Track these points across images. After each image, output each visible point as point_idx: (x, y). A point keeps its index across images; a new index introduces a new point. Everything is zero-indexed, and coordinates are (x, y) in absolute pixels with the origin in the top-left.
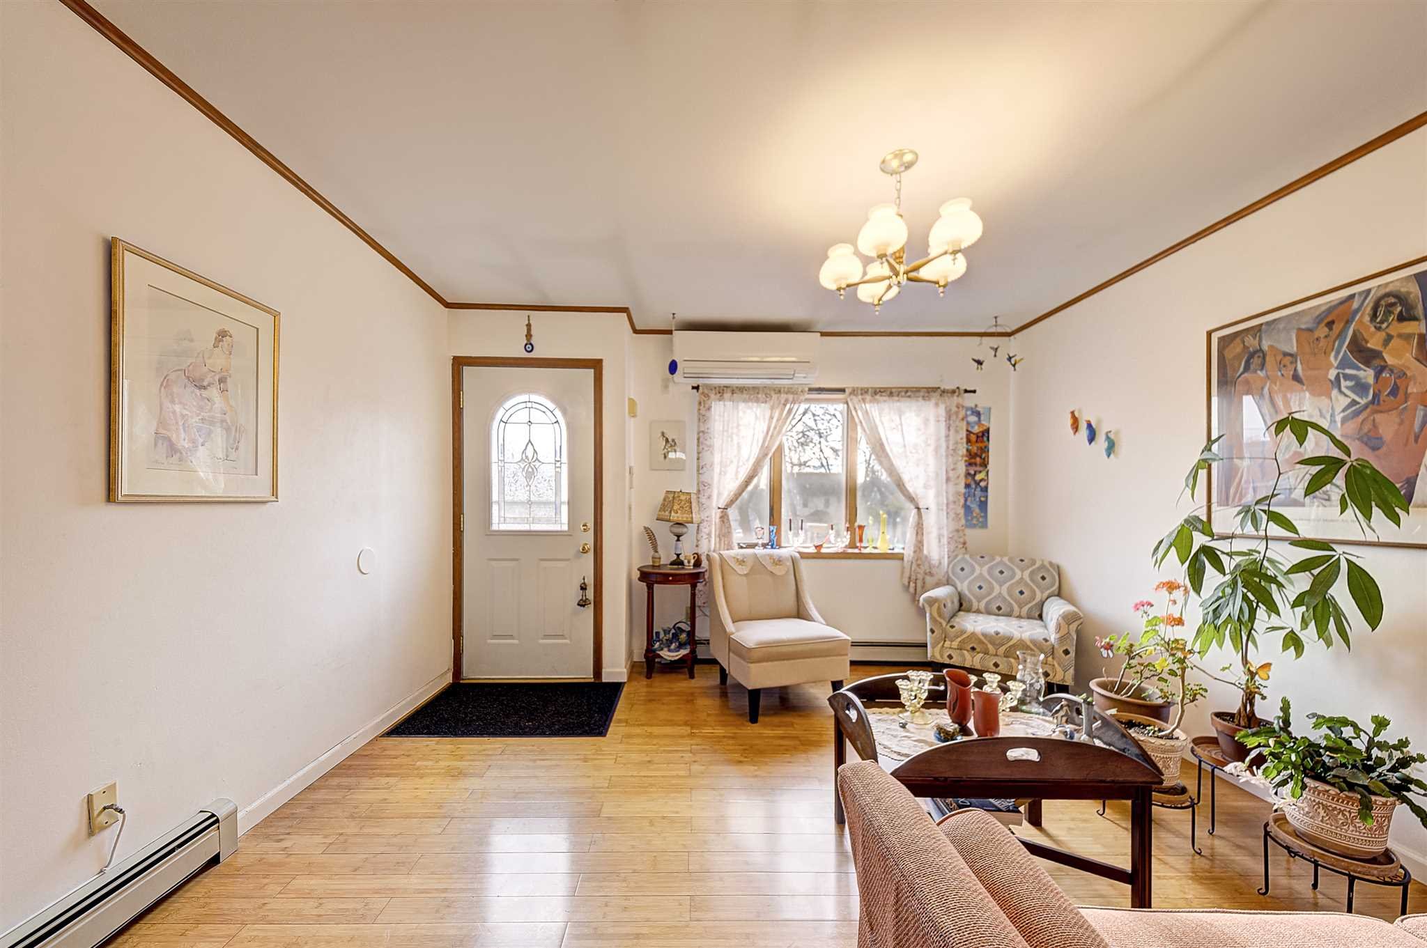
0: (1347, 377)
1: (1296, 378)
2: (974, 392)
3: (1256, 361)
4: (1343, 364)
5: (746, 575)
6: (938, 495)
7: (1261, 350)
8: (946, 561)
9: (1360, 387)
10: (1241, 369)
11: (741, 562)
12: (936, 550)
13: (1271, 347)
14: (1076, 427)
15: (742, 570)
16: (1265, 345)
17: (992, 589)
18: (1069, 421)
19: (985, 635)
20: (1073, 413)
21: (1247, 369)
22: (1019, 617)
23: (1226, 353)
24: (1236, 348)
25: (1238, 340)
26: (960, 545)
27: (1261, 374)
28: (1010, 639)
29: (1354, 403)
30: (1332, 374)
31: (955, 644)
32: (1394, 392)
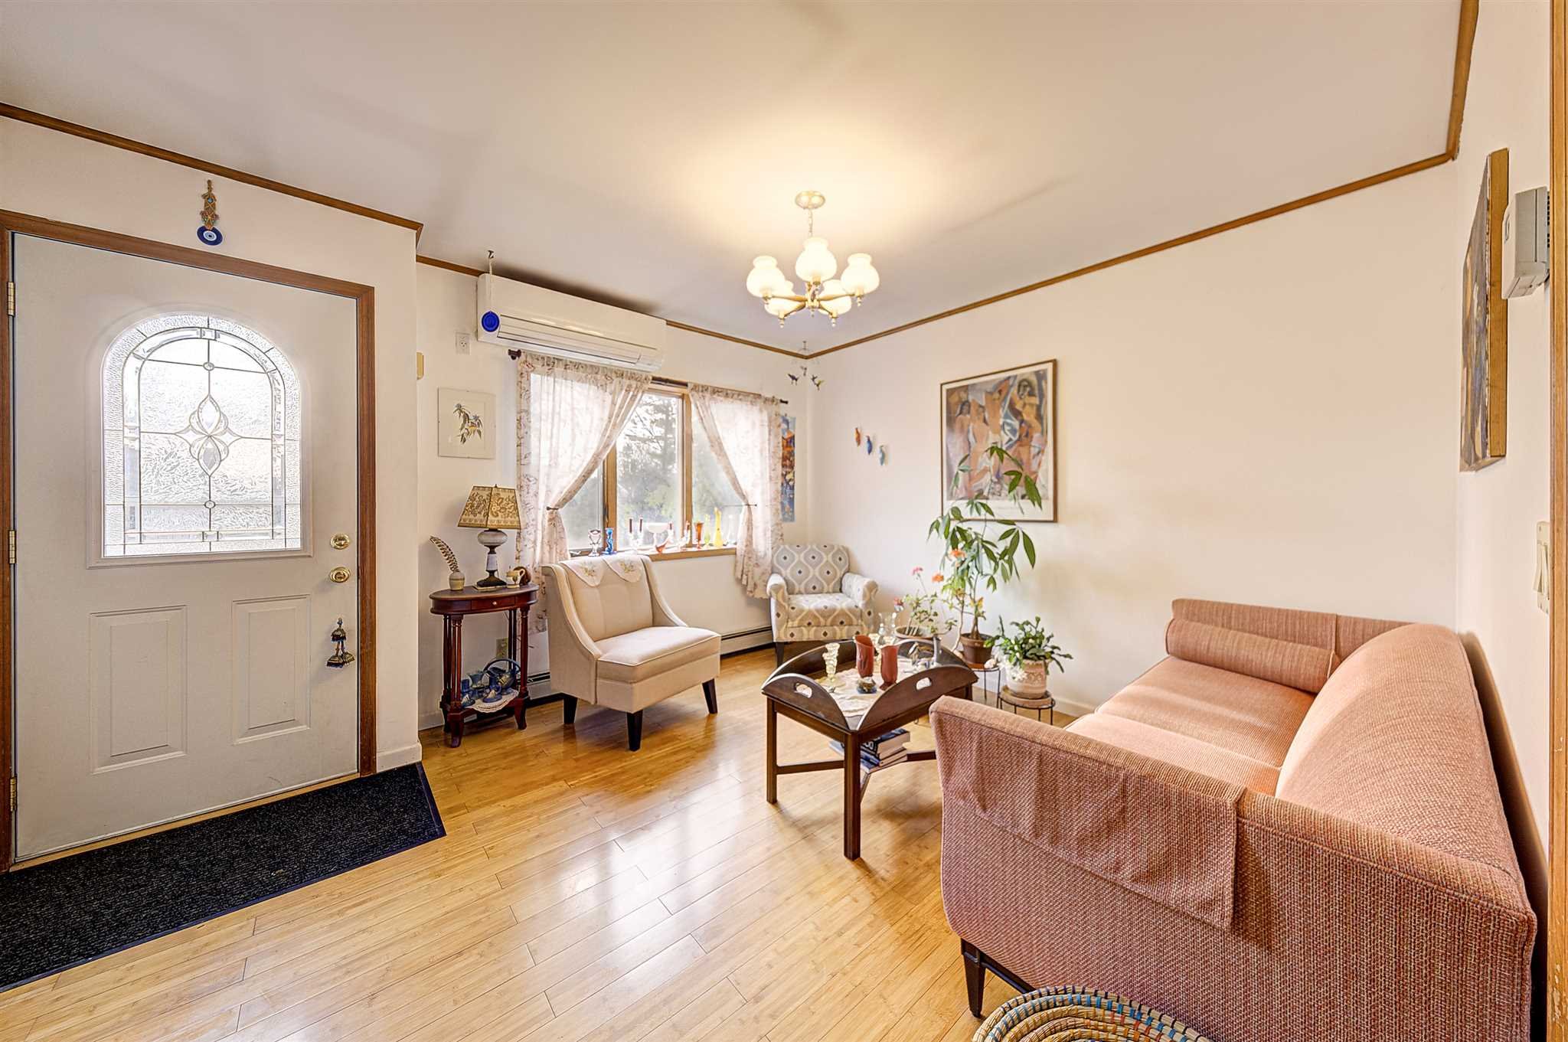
0: (1008, 424)
1: (985, 421)
2: (786, 402)
3: (966, 408)
4: (1006, 416)
5: (597, 587)
6: (763, 493)
7: (967, 401)
8: (770, 553)
9: (1013, 431)
10: (958, 412)
11: (591, 573)
12: (763, 544)
13: (973, 400)
14: (859, 440)
15: (594, 581)
16: (971, 398)
17: (808, 572)
18: (855, 436)
19: (818, 611)
20: (857, 429)
21: (961, 413)
22: (828, 592)
23: (950, 399)
24: (955, 399)
25: (956, 394)
26: (779, 538)
27: (968, 416)
28: (834, 610)
29: (1010, 440)
30: (1001, 422)
31: (796, 623)
32: (1027, 436)
